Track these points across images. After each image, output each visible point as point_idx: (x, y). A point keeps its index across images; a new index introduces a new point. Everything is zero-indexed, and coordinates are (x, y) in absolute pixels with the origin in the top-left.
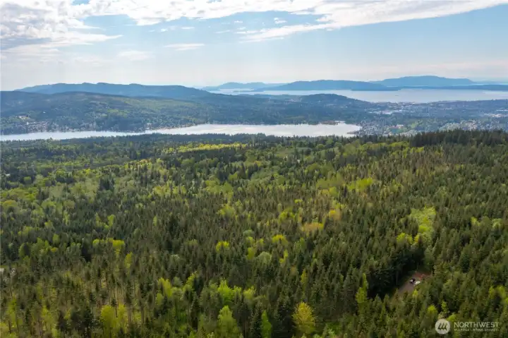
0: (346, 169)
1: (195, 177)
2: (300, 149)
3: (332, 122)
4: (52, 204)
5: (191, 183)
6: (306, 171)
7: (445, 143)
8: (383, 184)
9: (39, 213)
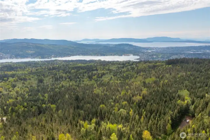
0: (141, 74)
1: (78, 78)
2: (119, 66)
3: (128, 55)
4: (18, 89)
5: (77, 80)
6: (125, 75)
7: (180, 63)
8: (160, 80)
9: (13, 93)
